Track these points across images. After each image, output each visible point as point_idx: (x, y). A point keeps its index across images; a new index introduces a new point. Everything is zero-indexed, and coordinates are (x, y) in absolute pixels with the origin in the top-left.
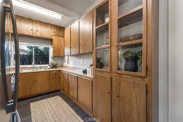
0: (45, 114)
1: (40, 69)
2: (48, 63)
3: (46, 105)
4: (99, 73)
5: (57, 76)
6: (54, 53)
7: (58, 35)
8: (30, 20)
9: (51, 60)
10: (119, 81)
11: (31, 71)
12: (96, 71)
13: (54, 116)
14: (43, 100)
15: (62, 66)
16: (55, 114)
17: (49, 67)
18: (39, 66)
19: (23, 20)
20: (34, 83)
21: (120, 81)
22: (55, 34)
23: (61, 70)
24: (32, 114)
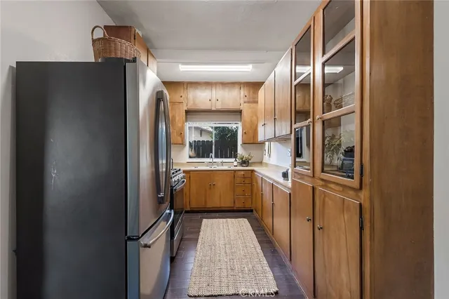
0: (216, 239)
1: (222, 165)
2: (235, 157)
3: (221, 227)
4: (299, 179)
5: (247, 181)
6: (244, 135)
7: (251, 100)
8: (208, 84)
9: (240, 150)
10: (323, 196)
11: (208, 168)
12: (296, 174)
13: (227, 246)
14: (221, 220)
15: (261, 163)
16: (230, 244)
17: (235, 163)
18: (219, 160)
19: (199, 87)
20: (210, 188)
21: (325, 196)
22: (246, 99)
23: (255, 171)
24: (201, 233)
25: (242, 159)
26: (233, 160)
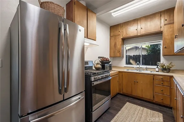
1: (146, 70)
3: (136, 113)
5: (166, 84)
6: (165, 49)
9: (162, 60)
17: (157, 69)
19: (129, 24)
20: (135, 84)
23: (173, 77)
25: (162, 67)
26: (155, 67)
